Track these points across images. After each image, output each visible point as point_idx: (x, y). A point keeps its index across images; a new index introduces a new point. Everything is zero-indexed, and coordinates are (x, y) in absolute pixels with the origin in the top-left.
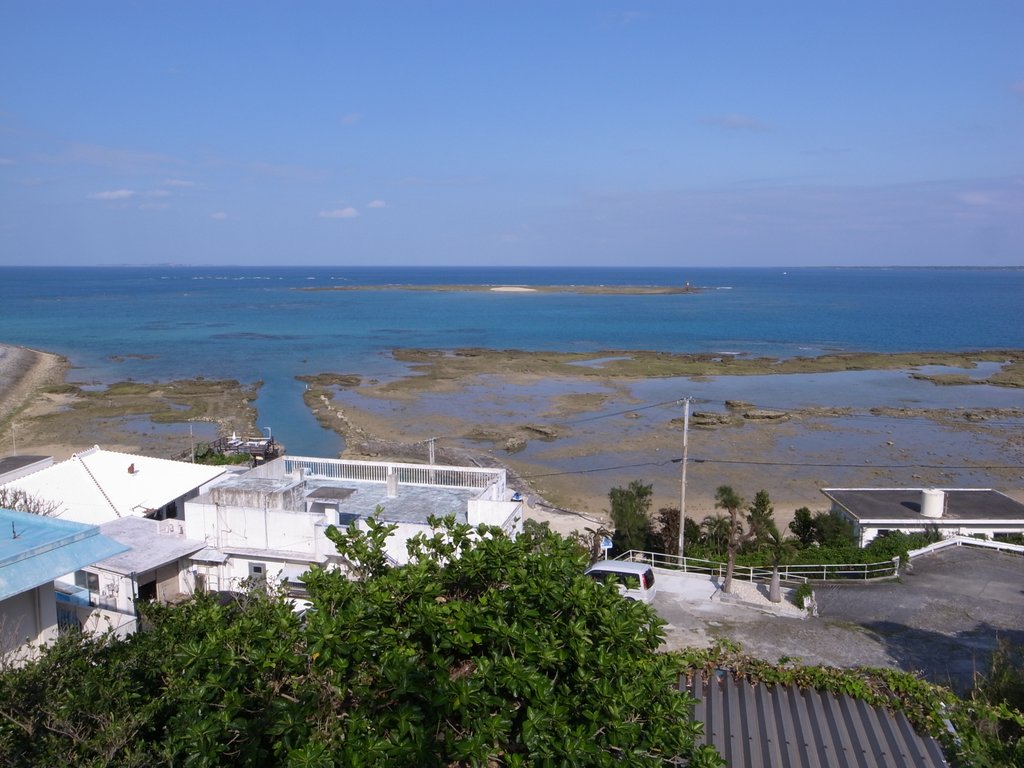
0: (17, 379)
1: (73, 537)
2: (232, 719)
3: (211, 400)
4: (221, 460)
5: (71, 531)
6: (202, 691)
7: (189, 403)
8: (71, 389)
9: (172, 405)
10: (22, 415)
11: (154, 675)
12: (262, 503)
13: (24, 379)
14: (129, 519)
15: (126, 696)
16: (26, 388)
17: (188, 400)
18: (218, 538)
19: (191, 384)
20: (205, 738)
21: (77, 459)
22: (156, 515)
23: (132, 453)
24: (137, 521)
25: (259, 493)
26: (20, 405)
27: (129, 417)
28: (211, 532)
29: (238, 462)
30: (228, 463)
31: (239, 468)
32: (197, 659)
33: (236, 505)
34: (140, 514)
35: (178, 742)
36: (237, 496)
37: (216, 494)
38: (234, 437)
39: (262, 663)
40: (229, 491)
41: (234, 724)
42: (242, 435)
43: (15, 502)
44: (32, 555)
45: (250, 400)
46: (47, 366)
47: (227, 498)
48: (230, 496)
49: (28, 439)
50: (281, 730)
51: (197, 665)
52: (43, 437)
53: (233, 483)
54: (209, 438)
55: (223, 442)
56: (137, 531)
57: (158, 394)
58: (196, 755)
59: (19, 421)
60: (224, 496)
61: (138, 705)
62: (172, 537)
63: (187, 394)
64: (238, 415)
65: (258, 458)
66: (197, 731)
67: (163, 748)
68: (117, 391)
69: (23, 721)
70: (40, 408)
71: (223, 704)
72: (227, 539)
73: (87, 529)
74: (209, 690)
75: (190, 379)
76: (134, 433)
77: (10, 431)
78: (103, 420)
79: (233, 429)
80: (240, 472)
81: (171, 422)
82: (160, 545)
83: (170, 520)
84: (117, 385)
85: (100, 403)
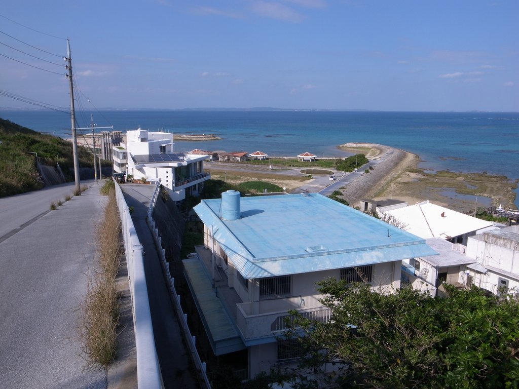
0: (396, 164)
1: (413, 242)
2: (484, 359)
3: (490, 185)
4: (490, 219)
5: (413, 239)
6: (470, 338)
7: (477, 185)
8: (419, 171)
9: (468, 185)
10: (396, 181)
11: (446, 320)
12: (513, 246)
13: (399, 164)
14: (439, 239)
15: (431, 326)
16: (400, 169)
17: (477, 184)
18: (483, 260)
19: (480, 175)
20: (468, 362)
21: (418, 205)
22: (452, 240)
23: (444, 207)
24: (442, 241)
25: (512, 241)
26: (396, 176)
27: (445, 188)
28: (481, 256)
29: (500, 221)
30: (494, 221)
31: (500, 224)
32: (470, 321)
33: (497, 244)
34: (444, 238)
35: (453, 358)
36: (498, 240)
37: (486, 236)
38: (500, 207)
39: (507, 336)
40: (494, 236)
41: (485, 362)
42: (505, 207)
43: (389, 220)
44: (395, 246)
45: (513, 188)
46: (410, 159)
47: (492, 240)
48: (494, 239)
49: (397, 192)
50: (513, 377)
51: (470, 324)
52: (404, 192)
53: (497, 232)
54: (486, 205)
55: (494, 209)
56: (441, 246)
57: (461, 179)
58: (462, 369)
59: (394, 184)
60: (491, 238)
61: (436, 332)
62: (459, 253)
63: (476, 180)
64: (505, 195)
65: (513, 221)
66: (464, 357)
67: (445, 358)
68: (440, 175)
69: (385, 319)
70: (404, 179)
71: (480, 349)
72: (488, 262)
73: (420, 240)
74: (474, 339)
75: (480, 172)
76: (446, 197)
77: (390, 187)
78: (432, 188)
79: (500, 203)
80: (501, 227)
81: (465, 194)
82: (452, 256)
83: (459, 244)
84: (441, 172)
85: (432, 180)
